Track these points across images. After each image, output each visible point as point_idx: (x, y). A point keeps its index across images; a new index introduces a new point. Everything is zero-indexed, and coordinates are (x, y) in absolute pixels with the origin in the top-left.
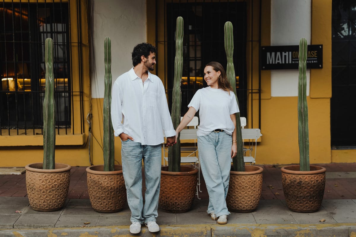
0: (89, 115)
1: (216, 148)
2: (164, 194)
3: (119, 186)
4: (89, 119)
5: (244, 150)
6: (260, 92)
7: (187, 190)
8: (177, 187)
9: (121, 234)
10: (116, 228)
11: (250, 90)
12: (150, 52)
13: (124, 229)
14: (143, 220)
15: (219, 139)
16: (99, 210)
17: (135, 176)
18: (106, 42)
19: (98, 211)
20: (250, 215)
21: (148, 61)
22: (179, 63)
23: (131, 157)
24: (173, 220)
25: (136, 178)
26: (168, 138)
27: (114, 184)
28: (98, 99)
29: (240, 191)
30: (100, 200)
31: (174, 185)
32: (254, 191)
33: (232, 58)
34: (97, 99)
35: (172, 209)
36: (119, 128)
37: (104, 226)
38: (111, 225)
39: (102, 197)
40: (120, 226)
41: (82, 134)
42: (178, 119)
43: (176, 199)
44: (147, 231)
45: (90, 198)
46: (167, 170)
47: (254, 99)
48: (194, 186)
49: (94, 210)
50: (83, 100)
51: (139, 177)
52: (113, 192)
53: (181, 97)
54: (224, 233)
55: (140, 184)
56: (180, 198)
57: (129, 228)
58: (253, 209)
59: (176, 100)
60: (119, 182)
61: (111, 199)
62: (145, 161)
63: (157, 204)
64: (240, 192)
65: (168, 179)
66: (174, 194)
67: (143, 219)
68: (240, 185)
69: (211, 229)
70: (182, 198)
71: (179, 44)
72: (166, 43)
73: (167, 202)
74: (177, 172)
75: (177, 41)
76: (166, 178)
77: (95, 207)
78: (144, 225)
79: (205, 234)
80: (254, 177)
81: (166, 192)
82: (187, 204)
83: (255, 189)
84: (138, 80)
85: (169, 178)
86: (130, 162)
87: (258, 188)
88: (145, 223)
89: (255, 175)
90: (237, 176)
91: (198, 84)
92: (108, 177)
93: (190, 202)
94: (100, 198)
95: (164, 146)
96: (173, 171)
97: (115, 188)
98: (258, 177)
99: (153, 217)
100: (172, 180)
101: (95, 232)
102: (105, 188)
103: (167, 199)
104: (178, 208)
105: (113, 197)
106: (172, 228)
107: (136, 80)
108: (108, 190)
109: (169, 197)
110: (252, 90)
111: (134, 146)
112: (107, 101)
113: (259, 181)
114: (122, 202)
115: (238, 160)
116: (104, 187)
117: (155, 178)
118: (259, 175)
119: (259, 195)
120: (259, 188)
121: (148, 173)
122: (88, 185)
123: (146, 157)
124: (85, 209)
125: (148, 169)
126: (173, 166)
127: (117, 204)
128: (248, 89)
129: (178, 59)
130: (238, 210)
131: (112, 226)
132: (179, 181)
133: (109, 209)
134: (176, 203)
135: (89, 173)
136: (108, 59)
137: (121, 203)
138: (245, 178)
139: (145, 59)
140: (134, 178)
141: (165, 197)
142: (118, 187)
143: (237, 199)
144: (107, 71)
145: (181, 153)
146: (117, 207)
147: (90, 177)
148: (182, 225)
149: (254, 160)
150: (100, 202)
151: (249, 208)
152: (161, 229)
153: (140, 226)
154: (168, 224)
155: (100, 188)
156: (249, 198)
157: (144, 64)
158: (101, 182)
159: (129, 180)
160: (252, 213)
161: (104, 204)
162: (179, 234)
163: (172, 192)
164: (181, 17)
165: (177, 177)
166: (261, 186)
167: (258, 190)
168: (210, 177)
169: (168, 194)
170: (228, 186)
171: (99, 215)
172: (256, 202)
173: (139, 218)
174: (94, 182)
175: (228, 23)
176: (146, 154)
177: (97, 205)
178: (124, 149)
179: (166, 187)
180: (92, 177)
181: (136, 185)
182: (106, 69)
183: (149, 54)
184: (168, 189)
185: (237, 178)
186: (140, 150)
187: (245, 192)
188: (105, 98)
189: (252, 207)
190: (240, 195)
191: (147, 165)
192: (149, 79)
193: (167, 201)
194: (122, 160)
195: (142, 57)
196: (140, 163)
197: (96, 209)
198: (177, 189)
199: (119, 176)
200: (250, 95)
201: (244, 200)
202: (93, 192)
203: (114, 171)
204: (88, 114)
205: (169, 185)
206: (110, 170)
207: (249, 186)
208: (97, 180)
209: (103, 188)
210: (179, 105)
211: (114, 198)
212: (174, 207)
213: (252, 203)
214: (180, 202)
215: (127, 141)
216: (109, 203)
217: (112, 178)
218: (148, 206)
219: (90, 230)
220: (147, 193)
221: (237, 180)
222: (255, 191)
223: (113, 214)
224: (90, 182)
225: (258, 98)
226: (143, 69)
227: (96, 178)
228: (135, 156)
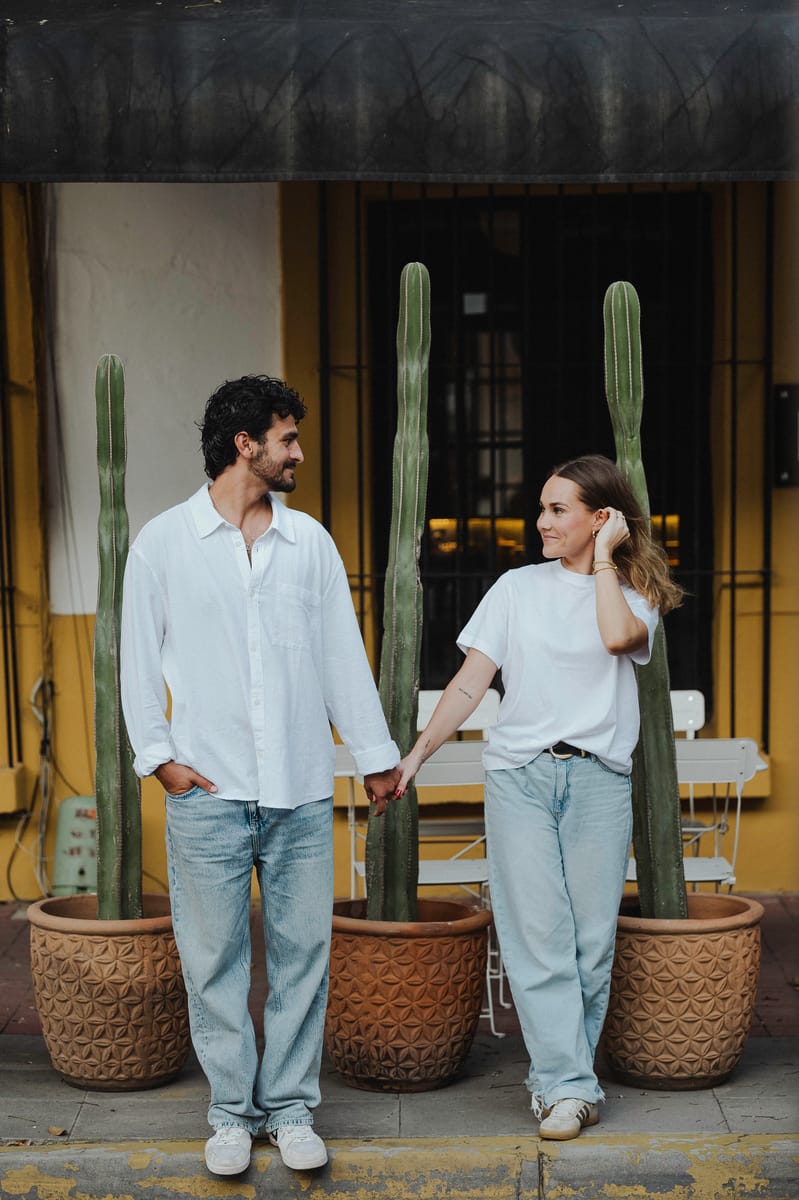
0: (43, 686)
1: (562, 824)
2: (348, 1016)
3: (162, 980)
4: (40, 703)
5: (684, 829)
6: (766, 581)
7: (443, 998)
8: (403, 983)
9: (171, 1175)
10: (148, 1150)
11: (726, 573)
12: (275, 416)
13: (182, 1154)
14: (260, 1118)
15: (568, 786)
16: (82, 1077)
17: (226, 938)
18: (102, 375)
19: (75, 1081)
20: (705, 1100)
21: (267, 454)
22: (410, 459)
23: (206, 860)
24: (384, 1121)
25: (229, 945)
26: (368, 778)
27: (141, 972)
28: (80, 616)
29: (663, 1000)
30: (83, 1039)
31: (391, 977)
32: (725, 999)
33: (637, 438)
34: (74, 617)
35: (380, 1075)
36: (157, 740)
37: (100, 1141)
38: (130, 1138)
39: (94, 1025)
40: (166, 1144)
41: (11, 765)
42: (406, 700)
43: (399, 1035)
44: (274, 1165)
45: (45, 1030)
46: (363, 916)
47: (743, 615)
48: (473, 980)
49: (63, 1080)
50: (16, 622)
51: (239, 943)
52: (136, 1005)
53: (421, 607)
54: (593, 1172)
55: (242, 971)
56: (416, 1030)
57: (204, 1151)
58: (718, 1073)
59: (399, 619)
60: (160, 965)
61: (130, 1032)
62: (266, 879)
63: (317, 1051)
64: (666, 1005)
65: (366, 952)
66: (388, 1013)
67: (258, 1113)
68: (665, 974)
69: (541, 1155)
70: (422, 1031)
71: (413, 381)
72: (365, 374)
73: (361, 1045)
74: (404, 921)
75: (402, 369)
76: (355, 949)
77: (64, 1064)
78: (262, 1140)
79: (513, 1176)
80: (725, 943)
81: (357, 1008)
82: (444, 1056)
83: (728, 991)
84: (224, 534)
85: (368, 948)
86: (203, 881)
87: (740, 989)
88: (269, 1130)
89: (729, 933)
90: (653, 940)
91: (508, 548)
92: (115, 942)
93: (456, 1047)
94: (83, 1029)
95: (351, 815)
96: (385, 918)
97: (147, 989)
98: (739, 941)
99: (299, 1106)
100: (380, 956)
101: (67, 1166)
102: (104, 989)
103: (359, 1033)
104: (408, 1070)
105: (138, 1027)
106: (379, 1149)
107: (217, 535)
108: (118, 999)
109: (368, 1027)
110: (733, 573)
111: (217, 817)
112: (110, 624)
113: (745, 957)
114: (174, 1047)
115: (660, 873)
116: (101, 985)
117: (307, 946)
118: (746, 932)
119: (746, 1015)
120: (747, 988)
121: (280, 928)
122: (37, 977)
123: (270, 860)
124: (27, 1073)
125: (278, 911)
126: (385, 897)
127: (154, 1056)
128: (717, 569)
129: (406, 445)
130: (658, 1079)
131: (133, 1143)
132: (412, 959)
133: (122, 1076)
134: (397, 1050)
135: (37, 926)
136: (113, 451)
137: (170, 1051)
138: (688, 945)
139: (254, 446)
140: (220, 949)
141: (352, 1025)
142: (158, 986)
143: (651, 1034)
144: (110, 499)
145: (421, 846)
146: (154, 1067)
147: (44, 945)
148: (424, 1141)
149: (731, 869)
150: (84, 1045)
151: (701, 1070)
152: (334, 1156)
153: (248, 1143)
154: (363, 1135)
155: (84, 988)
156: (702, 1028)
157: (251, 468)
158: (87, 963)
159: (197, 954)
160: (715, 1090)
161: (101, 1054)
162: (407, 1174)
163: (380, 1005)
164: (420, 266)
165: (403, 941)
166: (753, 977)
167: (738, 997)
168: (524, 944)
169: (367, 1013)
170: (608, 987)
171: (81, 1100)
172: (730, 1045)
173: (240, 1109)
174: (59, 966)
175: (621, 288)
176: (271, 846)
177: (74, 1057)
178: (177, 828)
179: (355, 983)
180: (52, 945)
181: (228, 978)
182: (104, 490)
183: (268, 426)
184: (365, 992)
185: (654, 948)
186: (244, 832)
187: (686, 1003)
188: (100, 614)
189: (716, 1067)
190: (664, 1016)
191: (274, 893)
192: (274, 530)
193: (359, 1045)
194: (170, 872)
195: (239, 440)
196: (242, 884)
197: (68, 1075)
198: (400, 992)
199: (160, 939)
200: (726, 595)
201: (682, 1038)
202: (54, 1007)
203: (142, 917)
204: (35, 681)
205: (367, 976)
206: (124, 916)
207: (703, 980)
208: (69, 955)
209: (96, 988)
210: (410, 640)
211: (141, 1031)
212: (390, 1068)
213: (715, 1050)
214: (415, 1045)
215: (189, 795)
216: (120, 1053)
217: (133, 947)
218: (281, 1059)
219: (45, 1158)
220: (272, 1009)
221: (652, 954)
222: (729, 1001)
223: (141, 1094)
224: (43, 964)
225: (758, 607)
226: (248, 486)
227: (68, 947)
228: (223, 858)
